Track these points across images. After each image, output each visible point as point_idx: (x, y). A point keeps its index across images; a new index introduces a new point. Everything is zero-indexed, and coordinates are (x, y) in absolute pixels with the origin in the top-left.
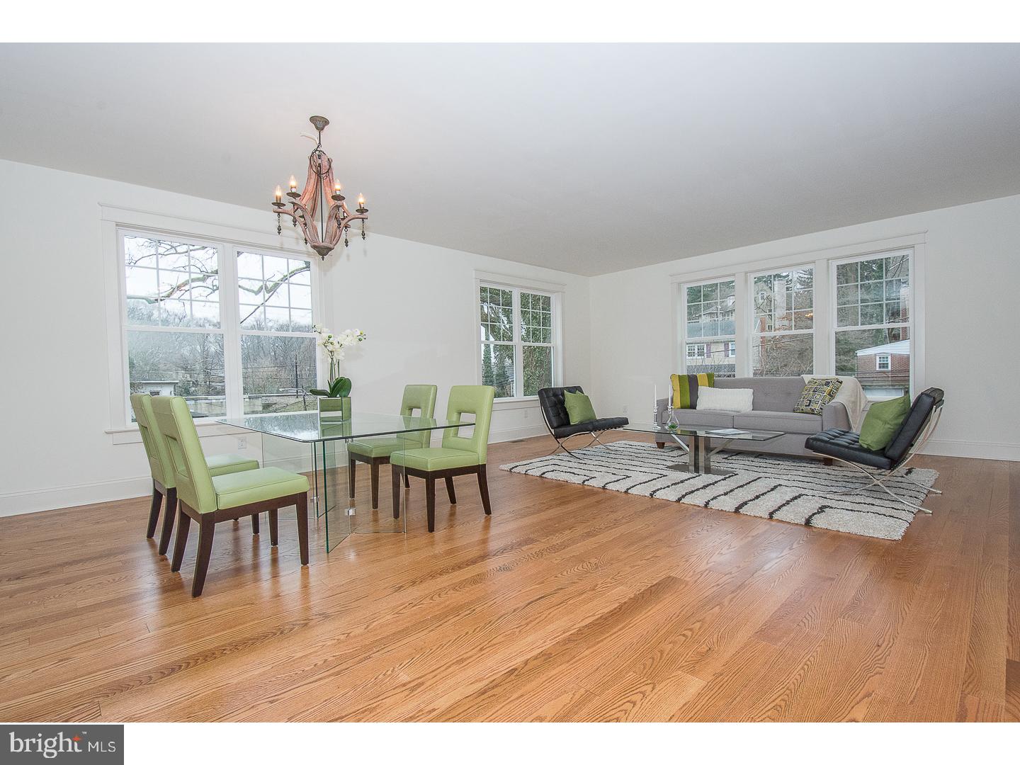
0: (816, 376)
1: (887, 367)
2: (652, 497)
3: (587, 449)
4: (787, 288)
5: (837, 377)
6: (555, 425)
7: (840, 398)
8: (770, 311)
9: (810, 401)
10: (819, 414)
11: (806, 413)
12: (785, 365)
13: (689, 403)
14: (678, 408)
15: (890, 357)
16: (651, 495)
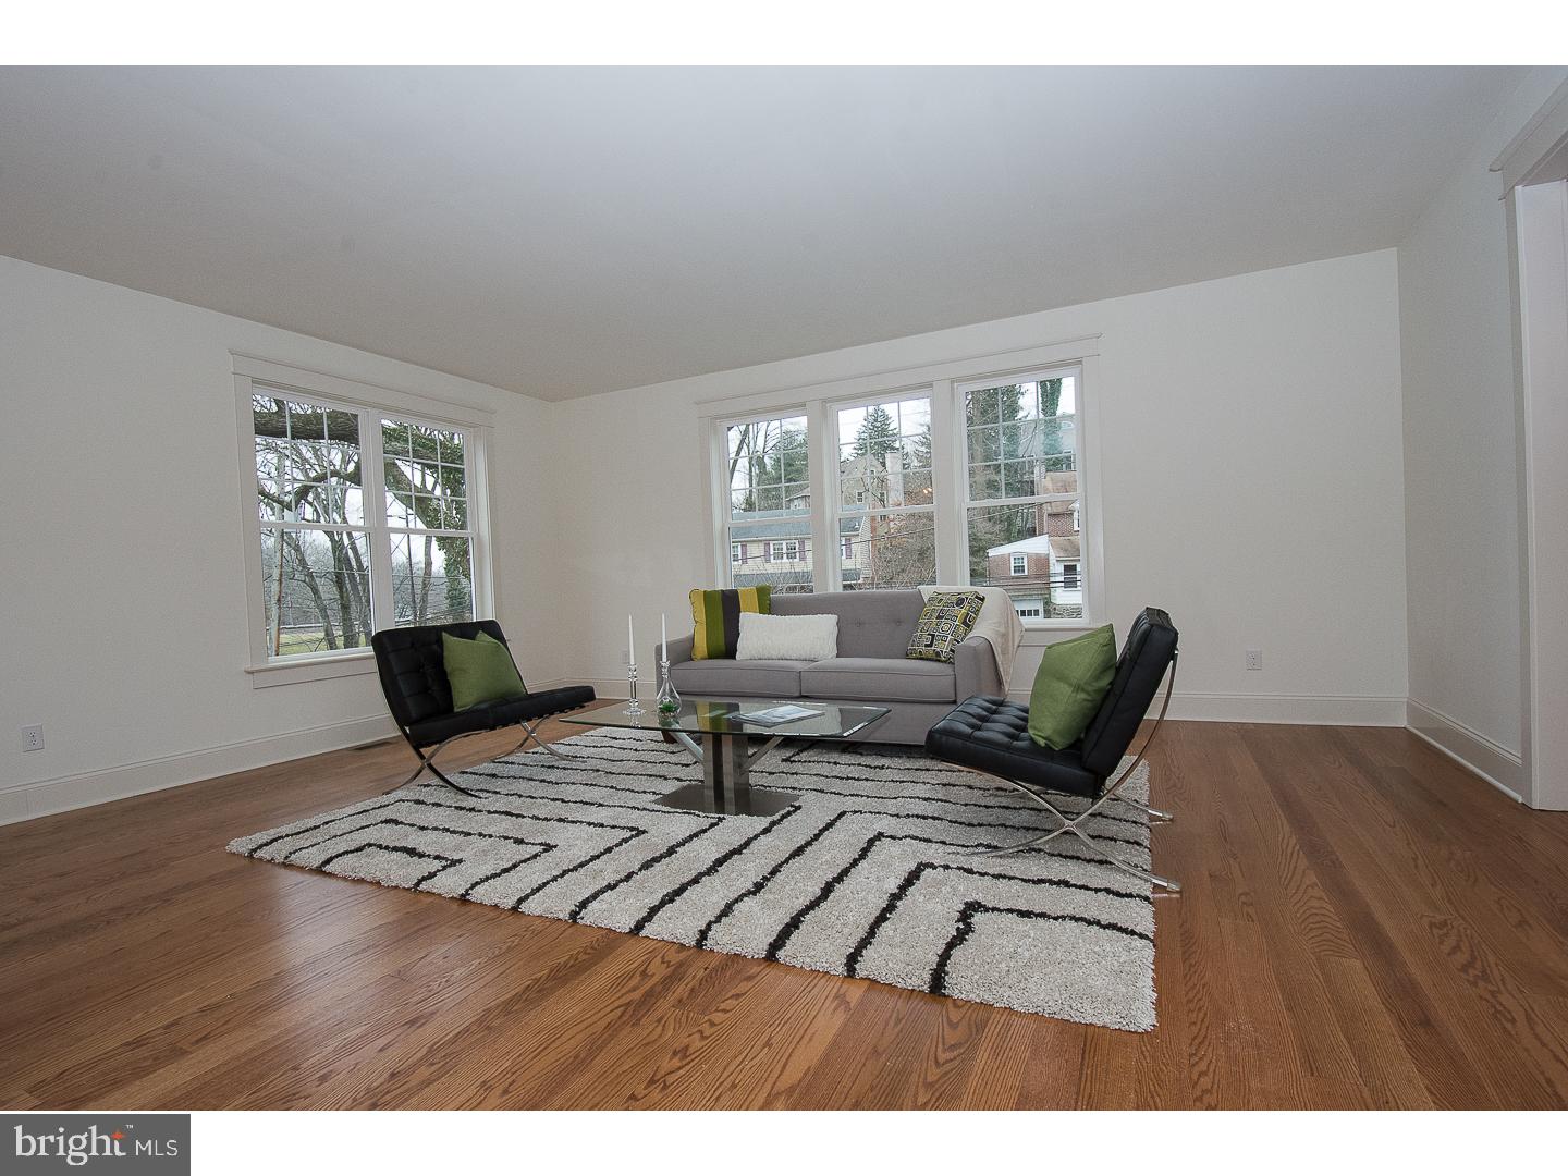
0: (941, 588)
1: (1023, 571)
2: (575, 921)
3: (509, 759)
4: (904, 465)
5: (975, 588)
6: (414, 713)
7: (984, 629)
8: (882, 494)
9: (933, 636)
10: (949, 661)
11: (927, 659)
12: (903, 571)
13: (723, 648)
14: (702, 659)
15: (1025, 560)
16: (574, 915)
